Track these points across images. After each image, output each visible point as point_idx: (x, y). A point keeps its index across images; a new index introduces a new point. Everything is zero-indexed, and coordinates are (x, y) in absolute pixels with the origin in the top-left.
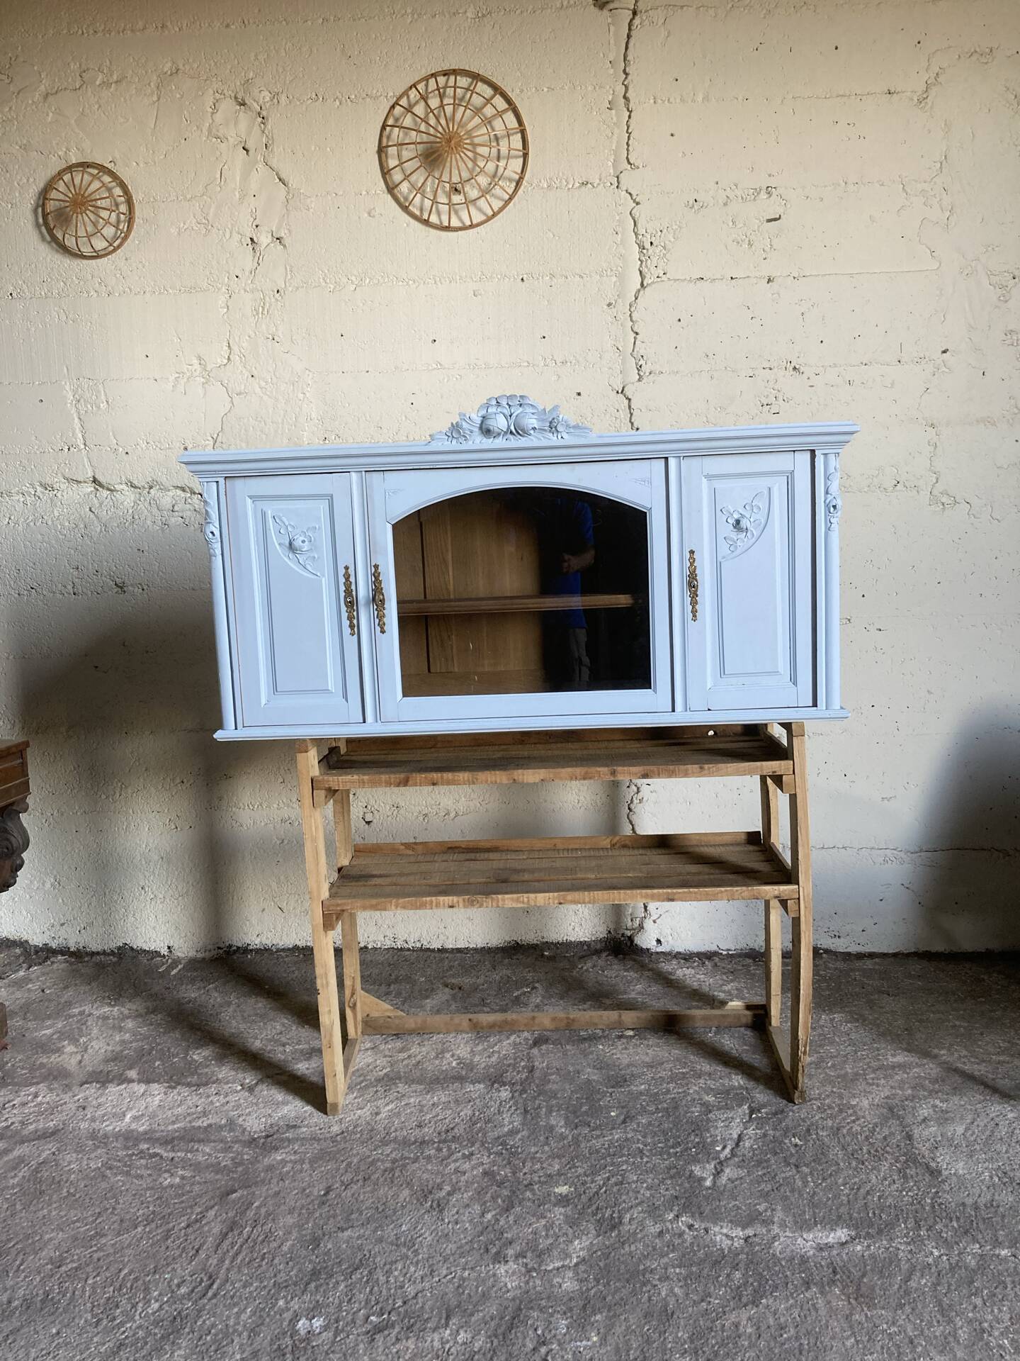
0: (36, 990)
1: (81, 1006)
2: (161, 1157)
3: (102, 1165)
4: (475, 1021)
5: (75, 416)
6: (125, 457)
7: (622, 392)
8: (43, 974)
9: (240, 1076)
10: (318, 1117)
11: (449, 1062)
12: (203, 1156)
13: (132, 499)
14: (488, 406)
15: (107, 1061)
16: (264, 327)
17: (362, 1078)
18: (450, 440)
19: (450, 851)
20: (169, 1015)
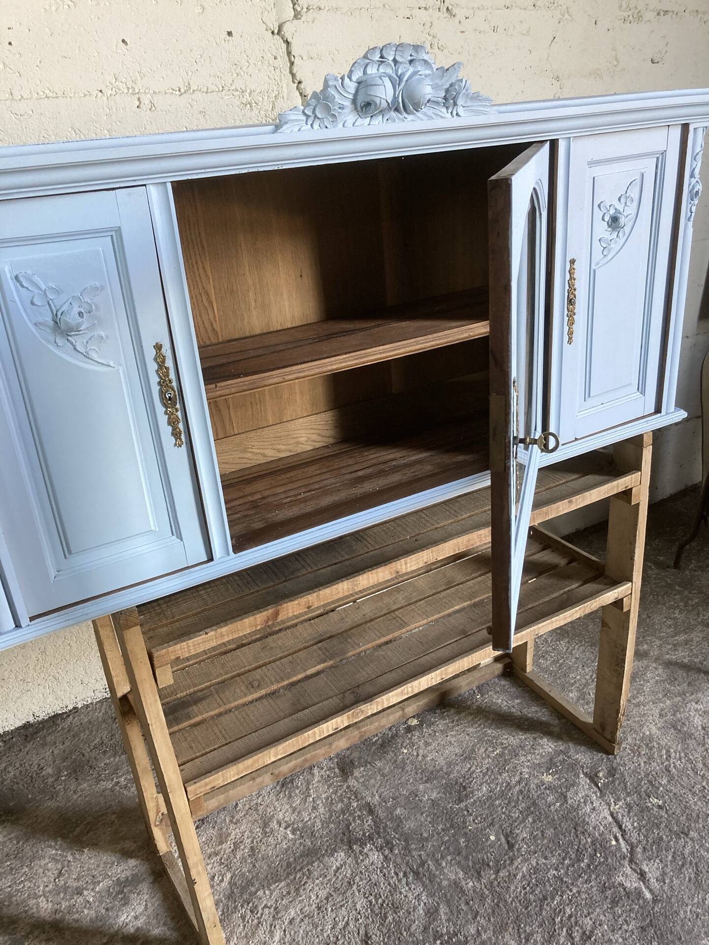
4: (277, 773)
7: (278, 33)
14: (366, 63)
18: (310, 123)
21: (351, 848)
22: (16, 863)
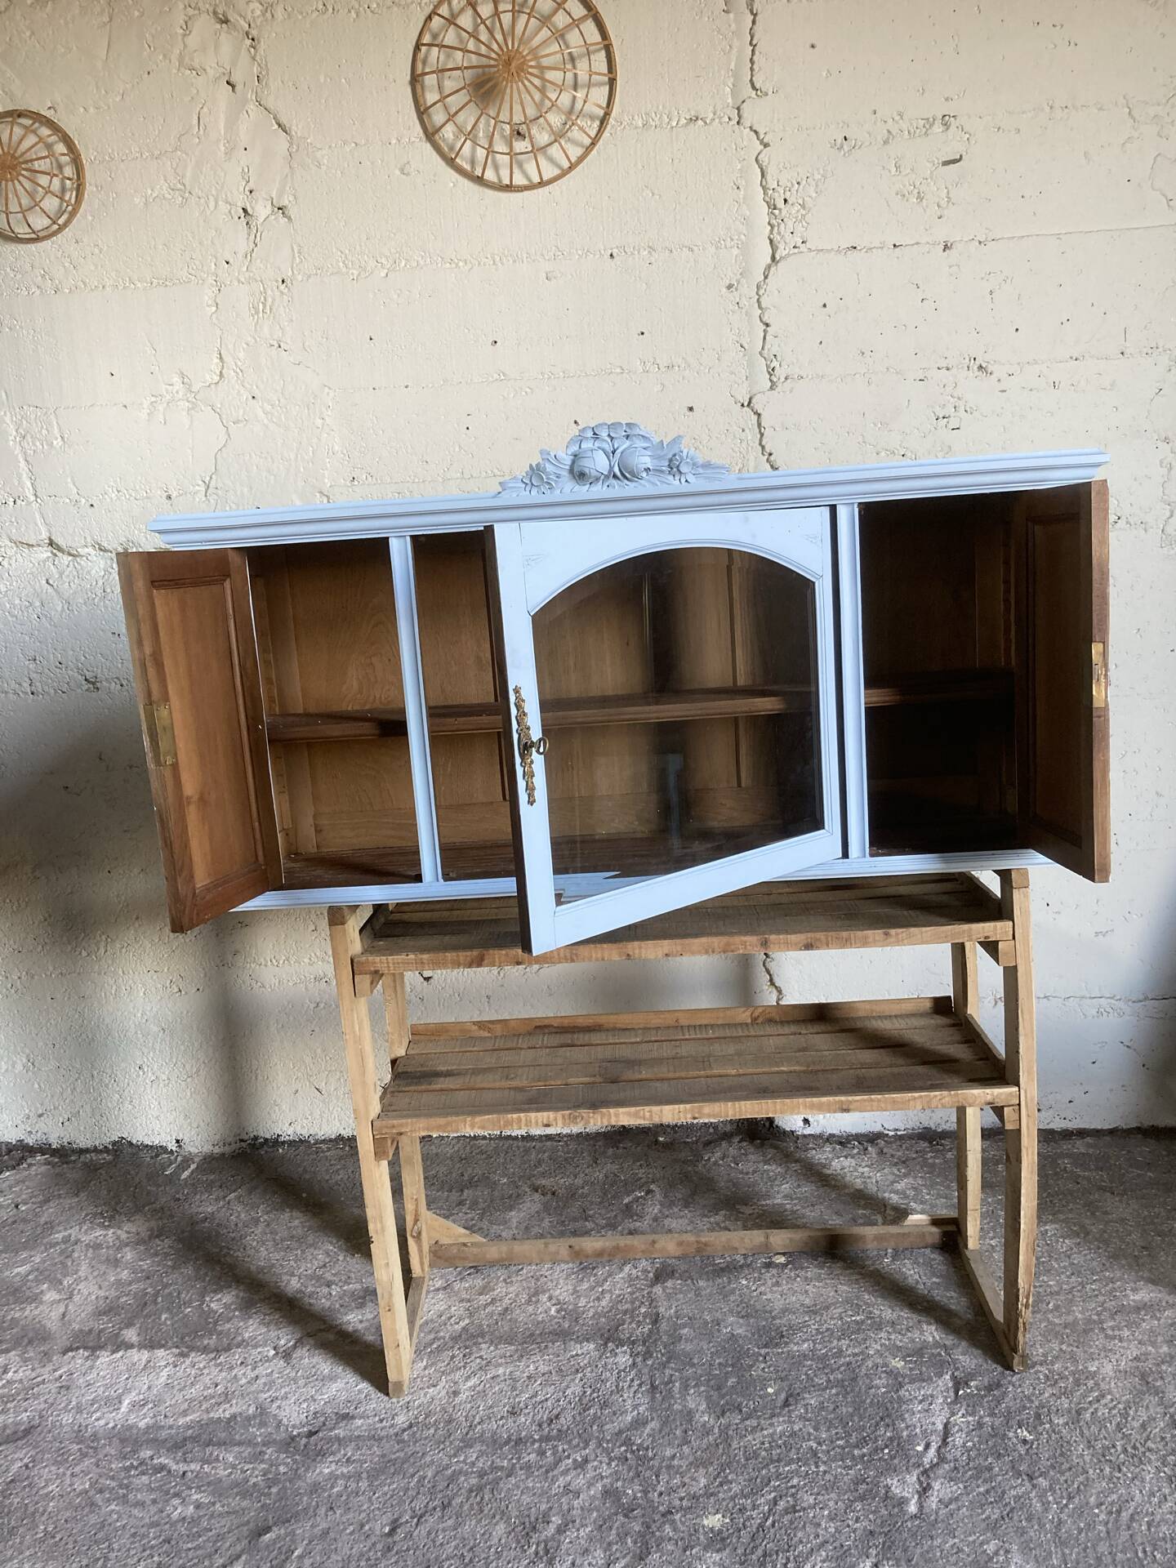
0: (9, 1205)
1: (66, 1229)
2: (169, 1471)
3: (91, 1485)
4: (577, 1248)
5: (21, 457)
6: (90, 510)
7: (749, 405)
8: (18, 1183)
9: (273, 1334)
10: (376, 1401)
11: (547, 1310)
12: (225, 1469)
13: (102, 566)
14: (580, 439)
15: (99, 1313)
16: (266, 330)
17: (432, 1336)
18: (528, 488)
19: (538, 1031)
20: (180, 1240)
21: (606, 1344)
22: (294, 1245)
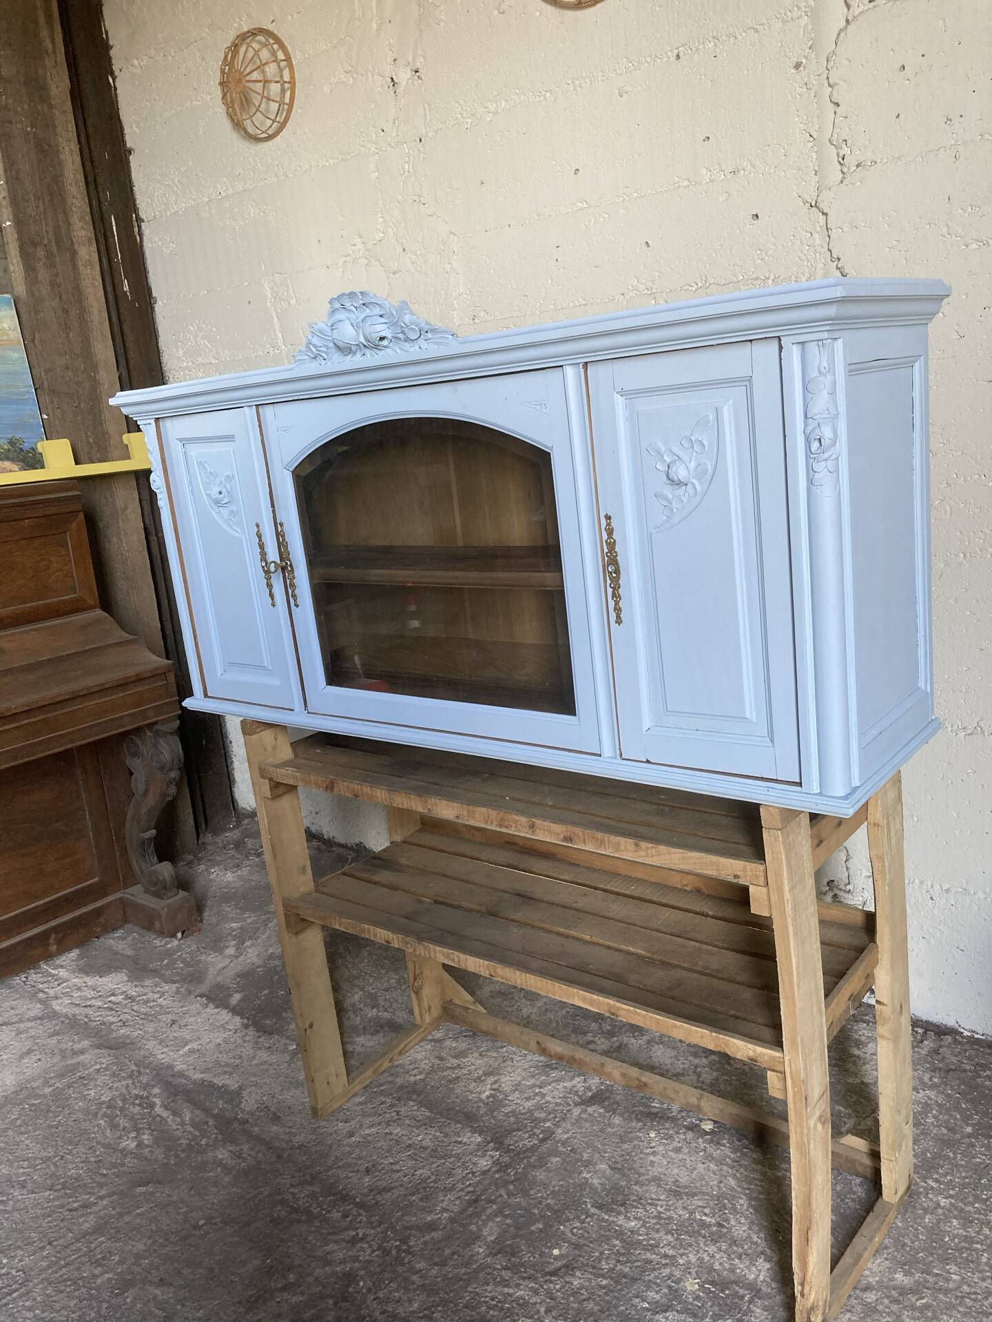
2: (152, 1111)
3: (110, 1100)
4: (543, 1045)
5: (274, 314)
7: (816, 204)
11: (483, 1091)
12: (177, 1125)
15: (239, 975)
16: (410, 187)
18: (310, 361)
21: (489, 1143)
